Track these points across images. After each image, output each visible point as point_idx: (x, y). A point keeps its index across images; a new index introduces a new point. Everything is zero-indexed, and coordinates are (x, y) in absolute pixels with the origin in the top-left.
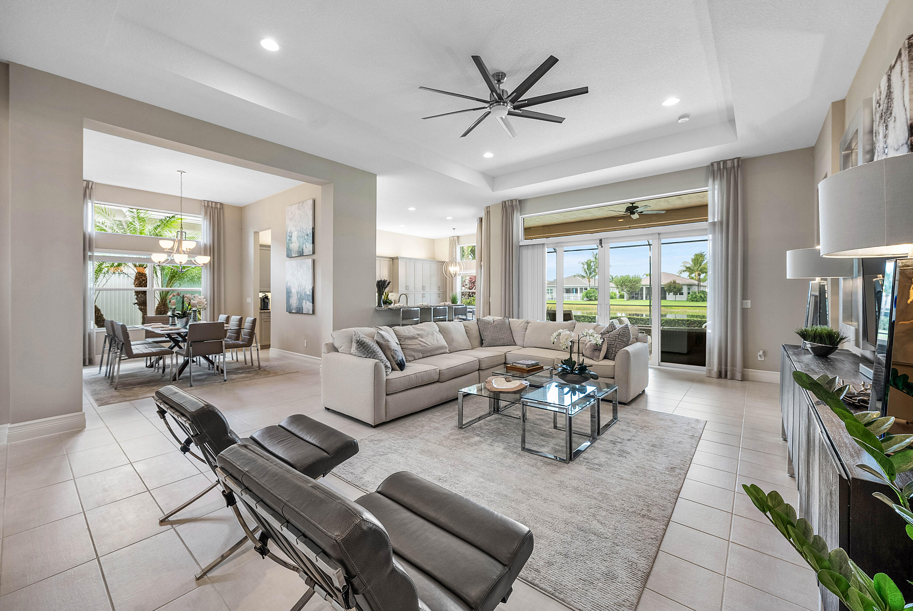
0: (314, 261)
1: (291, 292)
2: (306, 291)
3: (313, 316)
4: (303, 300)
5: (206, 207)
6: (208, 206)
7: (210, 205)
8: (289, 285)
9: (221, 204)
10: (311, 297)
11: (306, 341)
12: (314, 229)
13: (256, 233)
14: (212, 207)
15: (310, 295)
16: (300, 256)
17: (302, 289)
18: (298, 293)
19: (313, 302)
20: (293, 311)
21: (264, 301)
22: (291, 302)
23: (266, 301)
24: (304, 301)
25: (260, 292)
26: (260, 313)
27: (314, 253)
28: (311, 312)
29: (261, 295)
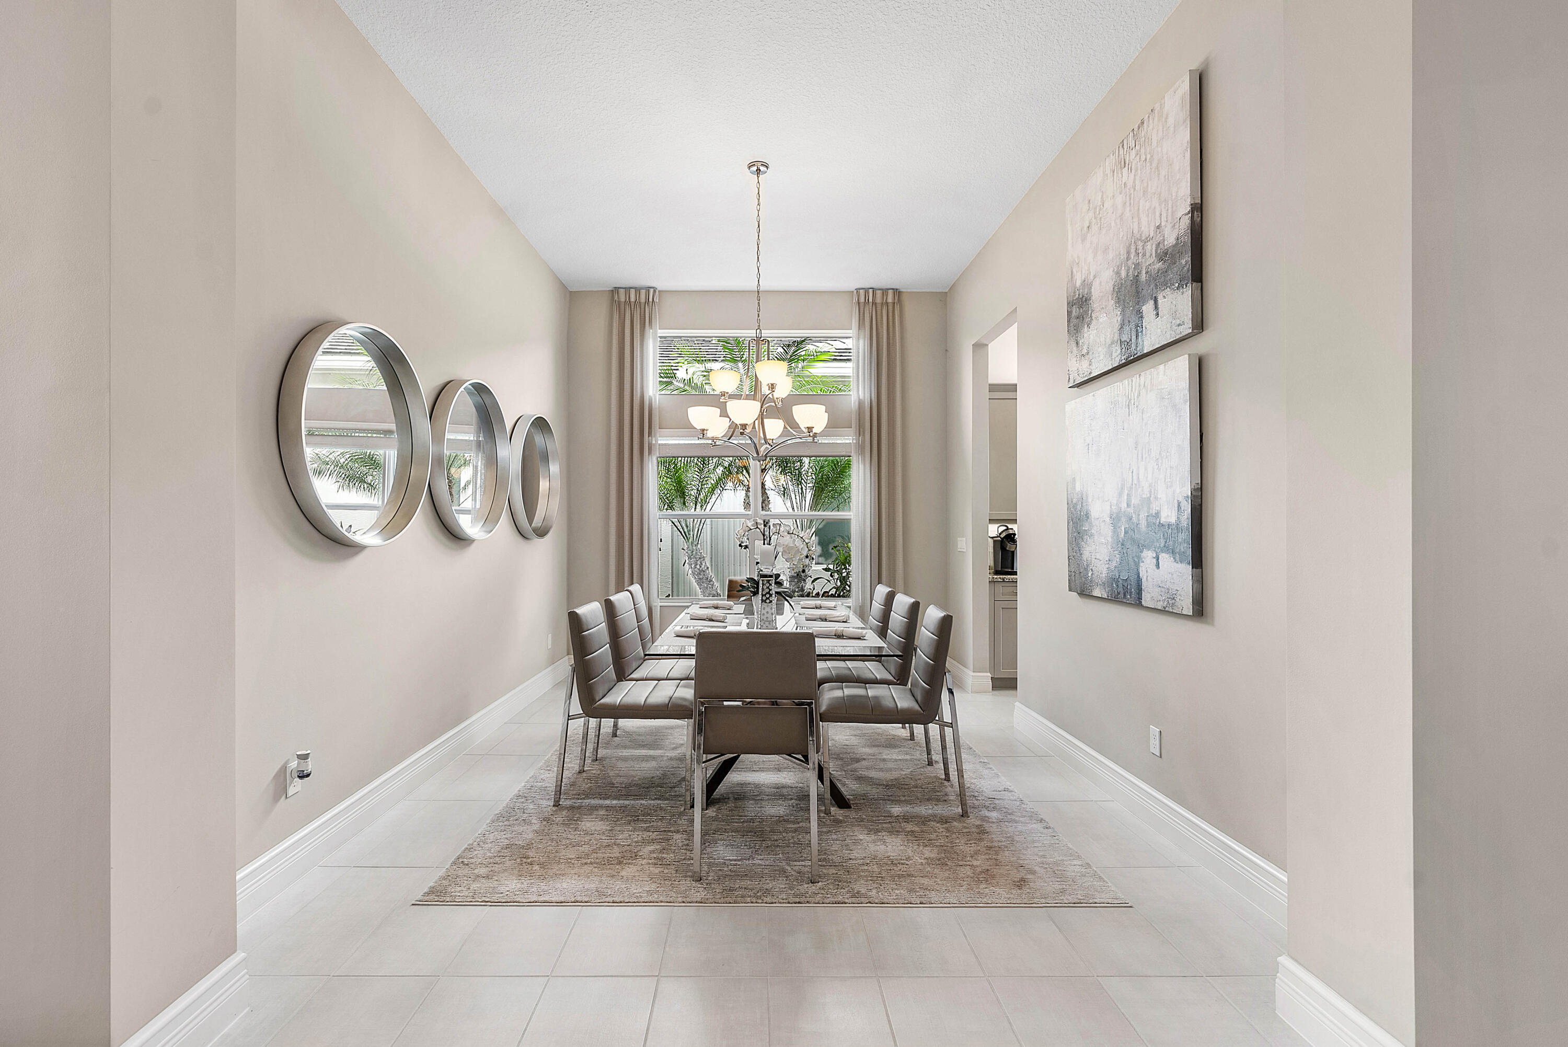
0: (1201, 367)
1: (1087, 516)
2: (1155, 508)
3: (1194, 628)
4: (1141, 547)
5: (862, 305)
6: (867, 302)
7: (871, 300)
8: (1078, 488)
9: (897, 292)
10: (1185, 537)
11: (1154, 730)
12: (1198, 209)
13: (980, 347)
14: (874, 303)
15: (1178, 527)
16: (1128, 363)
17: (1135, 501)
18: (1115, 519)
19: (1198, 558)
20: (1097, 592)
21: (1003, 548)
22: (1086, 555)
23: (1009, 547)
24: (1148, 556)
25: (992, 521)
26: (992, 582)
27: (1199, 324)
28: (1186, 605)
29: (994, 530)
